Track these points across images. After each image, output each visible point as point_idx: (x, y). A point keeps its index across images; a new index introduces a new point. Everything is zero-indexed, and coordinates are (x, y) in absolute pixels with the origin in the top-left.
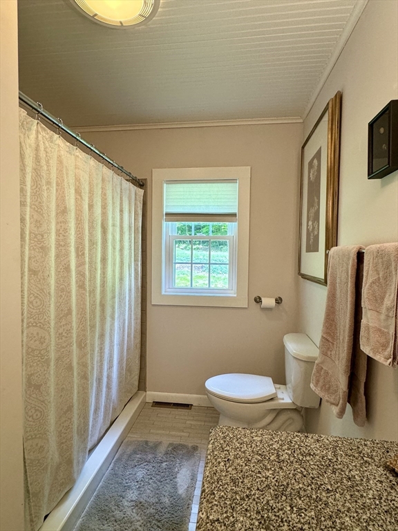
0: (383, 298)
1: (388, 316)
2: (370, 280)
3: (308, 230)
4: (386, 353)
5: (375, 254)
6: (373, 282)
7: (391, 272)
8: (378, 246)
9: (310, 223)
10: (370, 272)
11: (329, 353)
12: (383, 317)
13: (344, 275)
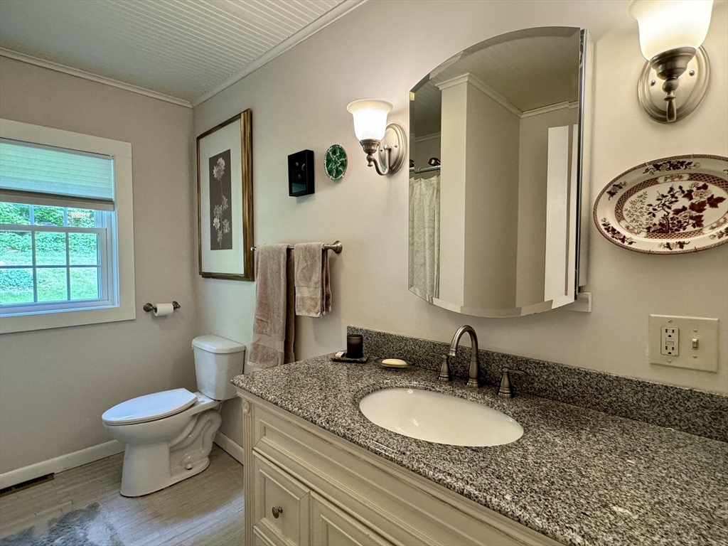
0: (310, 278)
1: (316, 288)
2: (301, 267)
3: (213, 228)
4: (316, 310)
5: (304, 250)
6: (304, 268)
7: (316, 261)
8: (305, 244)
9: (216, 220)
10: (301, 262)
11: (264, 331)
12: (312, 289)
13: (275, 267)
